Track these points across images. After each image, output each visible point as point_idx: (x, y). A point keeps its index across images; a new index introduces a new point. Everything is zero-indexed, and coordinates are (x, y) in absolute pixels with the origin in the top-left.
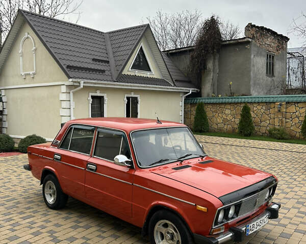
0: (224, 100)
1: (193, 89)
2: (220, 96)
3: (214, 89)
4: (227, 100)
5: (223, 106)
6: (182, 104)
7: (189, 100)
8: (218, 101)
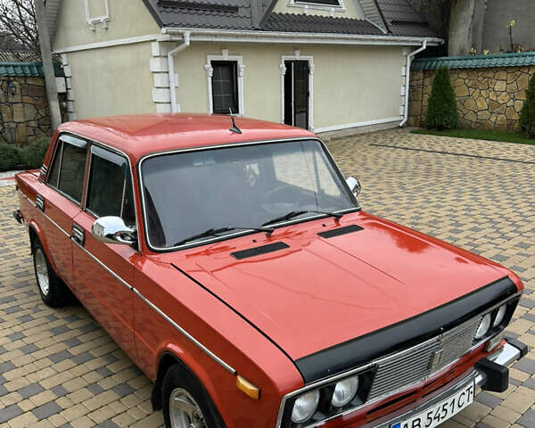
0: (494, 62)
1: (430, 39)
2: (486, 52)
3: (474, 38)
4: (500, 61)
5: (490, 75)
6: (405, 71)
7: (422, 62)
8: (481, 63)
